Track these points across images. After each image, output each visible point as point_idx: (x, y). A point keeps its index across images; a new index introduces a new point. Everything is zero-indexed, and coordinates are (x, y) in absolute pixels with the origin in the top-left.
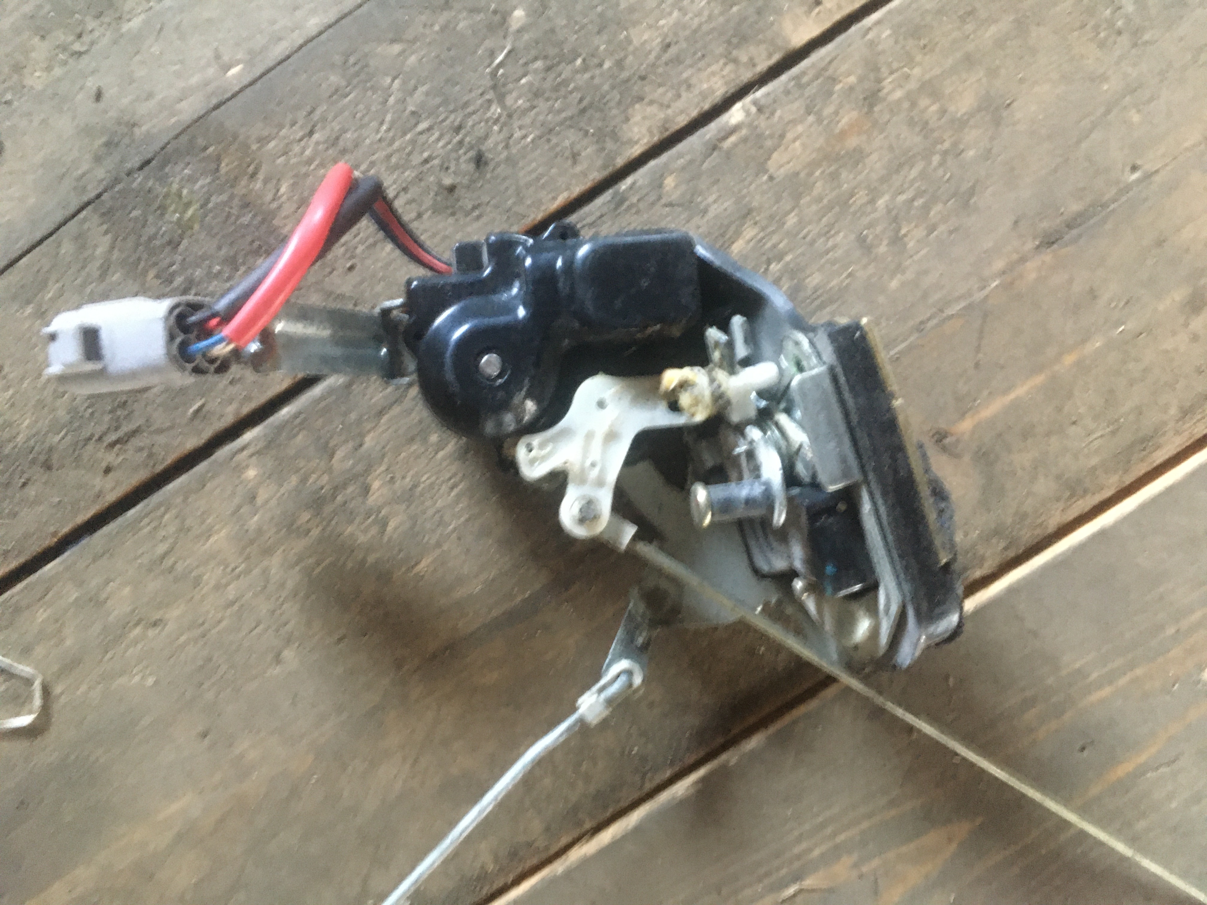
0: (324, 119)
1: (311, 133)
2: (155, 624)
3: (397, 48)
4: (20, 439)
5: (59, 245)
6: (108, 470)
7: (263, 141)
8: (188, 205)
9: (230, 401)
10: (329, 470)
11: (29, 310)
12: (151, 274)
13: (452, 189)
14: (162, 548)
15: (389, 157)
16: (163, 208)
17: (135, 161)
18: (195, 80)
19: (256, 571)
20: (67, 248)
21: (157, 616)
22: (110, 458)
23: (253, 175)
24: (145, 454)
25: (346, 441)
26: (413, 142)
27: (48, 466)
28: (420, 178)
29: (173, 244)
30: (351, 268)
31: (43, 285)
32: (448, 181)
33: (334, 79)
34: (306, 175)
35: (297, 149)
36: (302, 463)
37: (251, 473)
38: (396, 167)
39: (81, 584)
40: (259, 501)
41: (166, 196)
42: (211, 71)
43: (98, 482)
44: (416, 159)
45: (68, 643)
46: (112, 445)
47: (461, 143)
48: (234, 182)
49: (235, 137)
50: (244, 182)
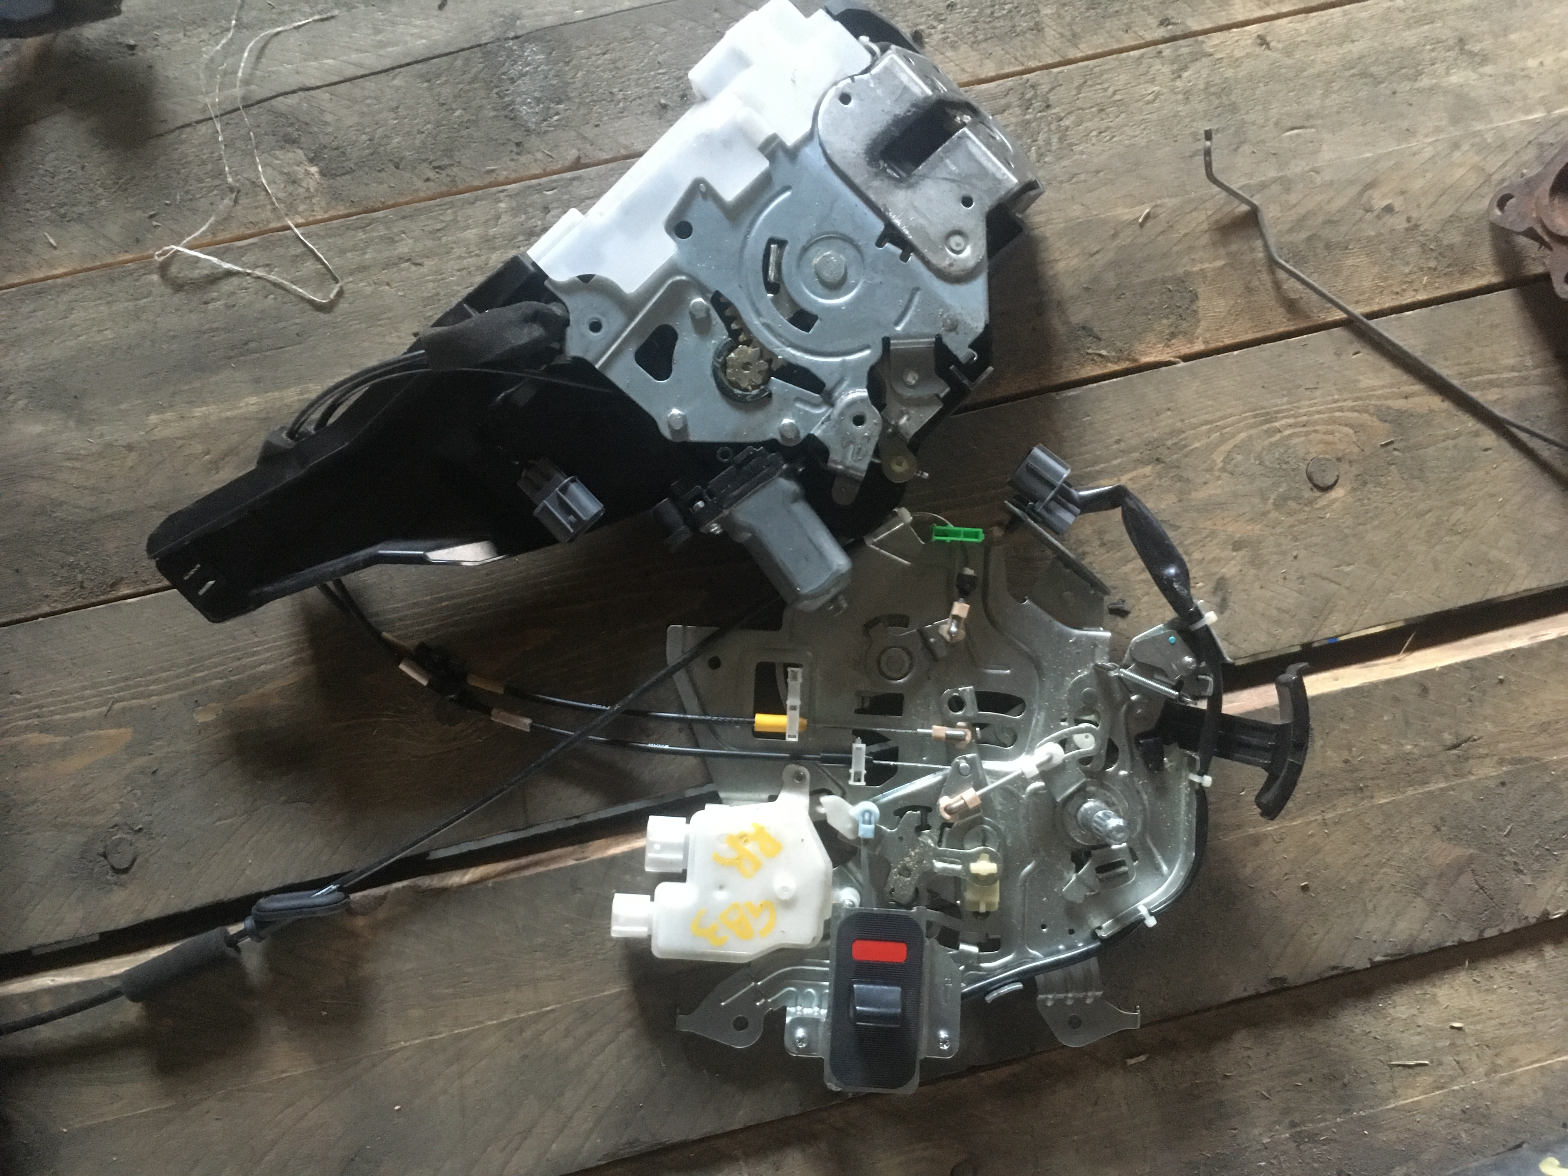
0: (613, 49)
1: (604, 54)
2: (416, 264)
3: (663, 30)
4: (389, 147)
5: (456, 59)
6: (428, 180)
7: (580, 48)
8: (529, 65)
9: (506, 170)
10: (544, 219)
11: (426, 85)
12: (495, 90)
13: (664, 107)
14: (439, 226)
15: (639, 79)
16: (515, 62)
17: (512, 34)
18: (559, 9)
19: (483, 258)
20: (459, 63)
21: (420, 261)
22: (431, 174)
23: (567, 63)
24: (449, 179)
25: (557, 208)
26: (654, 76)
27: (397, 167)
28: (650, 95)
29: (512, 80)
30: (597, 126)
31: (438, 76)
32: (663, 101)
33: (627, 33)
34: (594, 72)
35: (594, 58)
36: (530, 210)
37: (502, 205)
38: (641, 85)
39: (388, 228)
40: (500, 221)
41: (520, 56)
42: (566, 8)
43: (420, 184)
44: (652, 86)
45: (367, 256)
46: (435, 168)
47: (678, 86)
48: (556, 63)
49: (565, 42)
50: (561, 64)
